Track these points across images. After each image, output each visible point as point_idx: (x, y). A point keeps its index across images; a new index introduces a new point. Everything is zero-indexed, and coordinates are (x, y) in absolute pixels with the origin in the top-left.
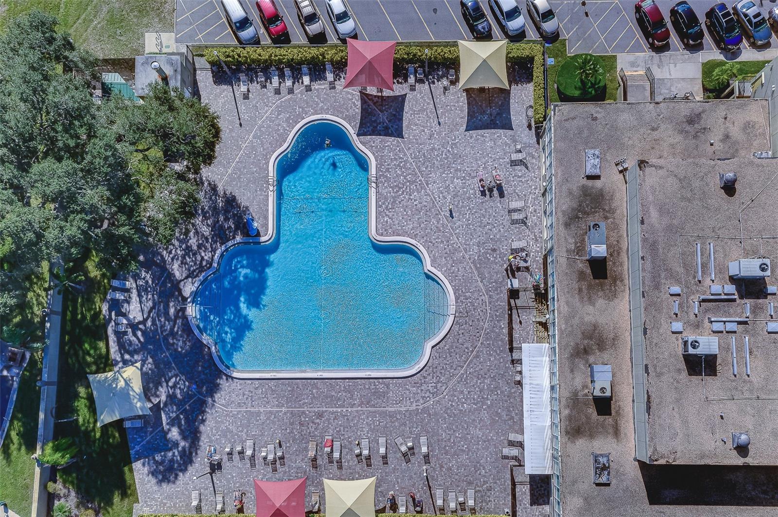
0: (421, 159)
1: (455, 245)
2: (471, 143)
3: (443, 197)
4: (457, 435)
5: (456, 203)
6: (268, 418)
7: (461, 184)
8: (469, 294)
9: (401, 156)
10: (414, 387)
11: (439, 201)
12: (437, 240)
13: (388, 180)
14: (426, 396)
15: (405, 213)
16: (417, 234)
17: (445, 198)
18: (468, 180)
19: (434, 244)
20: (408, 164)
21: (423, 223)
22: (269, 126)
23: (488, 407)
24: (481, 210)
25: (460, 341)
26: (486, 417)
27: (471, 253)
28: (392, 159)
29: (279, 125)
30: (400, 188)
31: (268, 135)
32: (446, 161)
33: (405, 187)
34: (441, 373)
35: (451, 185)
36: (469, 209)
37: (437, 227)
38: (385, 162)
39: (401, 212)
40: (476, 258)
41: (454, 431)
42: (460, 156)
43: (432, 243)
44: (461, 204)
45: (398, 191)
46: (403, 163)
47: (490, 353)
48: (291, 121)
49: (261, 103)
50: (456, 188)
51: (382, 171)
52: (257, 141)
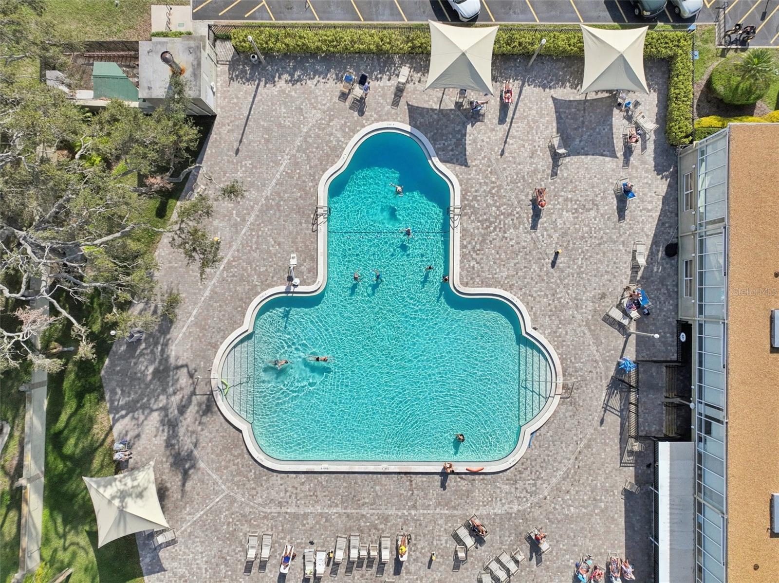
0: (519, 185)
1: (562, 300)
2: (586, 164)
3: (548, 235)
4: (561, 546)
5: (565, 244)
6: (317, 523)
7: (572, 219)
8: (580, 364)
9: (493, 179)
10: (507, 484)
11: (543, 241)
12: (539, 293)
13: (475, 212)
14: (522, 496)
15: (498, 256)
16: (513, 285)
17: (550, 236)
18: (582, 213)
19: (535, 298)
20: (502, 191)
21: (522, 270)
22: (318, 136)
23: (602, 511)
24: (597, 254)
25: (567, 426)
26: (598, 524)
27: (584, 310)
28: (480, 184)
29: (332, 134)
30: (491, 223)
31: (317, 148)
32: (553, 187)
33: (498, 221)
34: (541, 467)
35: (559, 220)
36: (583, 252)
37: (539, 276)
38: (472, 187)
39: (492, 254)
40: (590, 317)
41: (557, 542)
42: (571, 181)
43: (532, 296)
44: (571, 245)
45: (488, 227)
46: (496, 189)
47: (605, 441)
48: (347, 130)
49: (306, 105)
50: (565, 224)
51: (468, 200)
52: (302, 156)
